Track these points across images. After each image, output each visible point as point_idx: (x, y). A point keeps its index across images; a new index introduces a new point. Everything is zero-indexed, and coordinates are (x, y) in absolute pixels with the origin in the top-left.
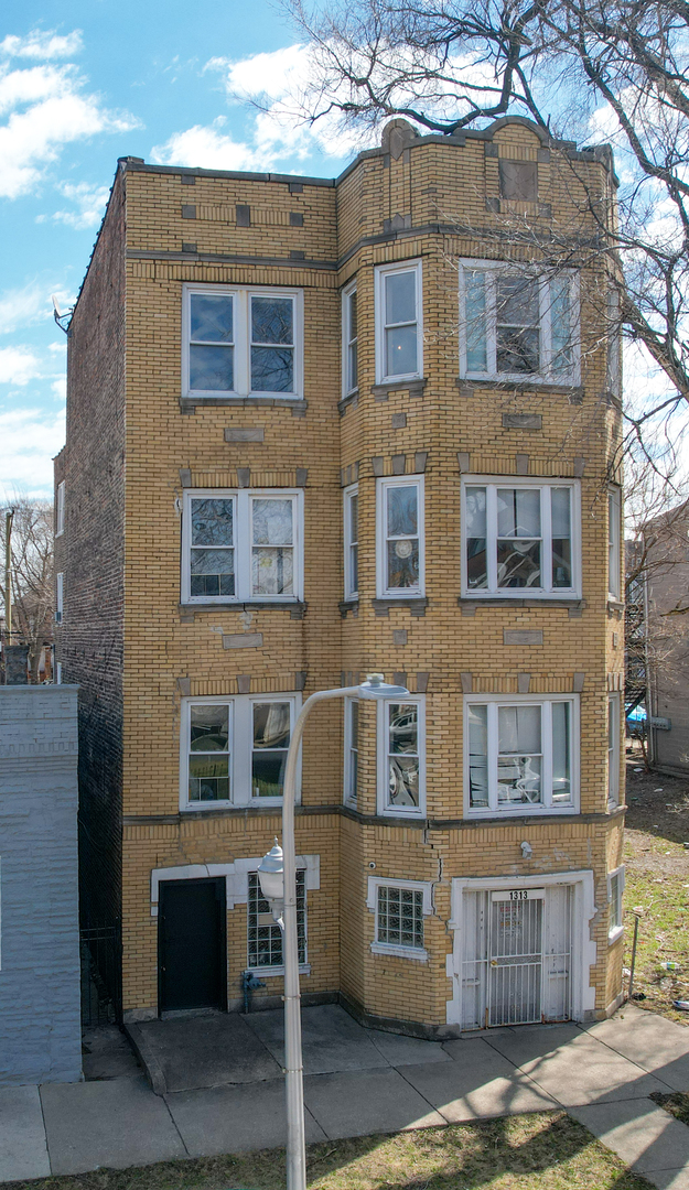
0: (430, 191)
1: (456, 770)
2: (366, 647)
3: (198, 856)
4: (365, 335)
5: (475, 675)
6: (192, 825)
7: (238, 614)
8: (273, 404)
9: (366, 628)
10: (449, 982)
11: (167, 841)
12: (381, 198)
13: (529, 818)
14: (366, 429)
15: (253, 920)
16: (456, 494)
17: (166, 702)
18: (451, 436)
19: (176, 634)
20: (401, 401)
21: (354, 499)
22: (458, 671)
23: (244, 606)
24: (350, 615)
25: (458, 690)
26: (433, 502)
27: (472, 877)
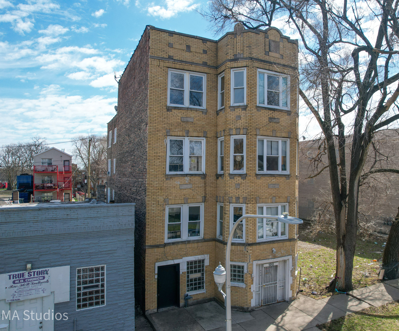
0: (249, 47)
1: (255, 227)
2: (226, 189)
3: (171, 257)
4: (228, 90)
5: (260, 198)
6: (169, 247)
7: (184, 178)
8: (196, 110)
9: (226, 183)
10: (252, 293)
11: (160, 253)
12: (234, 47)
13: (275, 241)
14: (227, 120)
15: (188, 276)
16: (255, 141)
17: (161, 207)
18: (254, 123)
19: (164, 184)
20: (238, 112)
21: (221, 142)
22: (255, 196)
23: (187, 175)
24: (220, 178)
25: (255, 202)
26: (249, 144)
27: (259, 260)
